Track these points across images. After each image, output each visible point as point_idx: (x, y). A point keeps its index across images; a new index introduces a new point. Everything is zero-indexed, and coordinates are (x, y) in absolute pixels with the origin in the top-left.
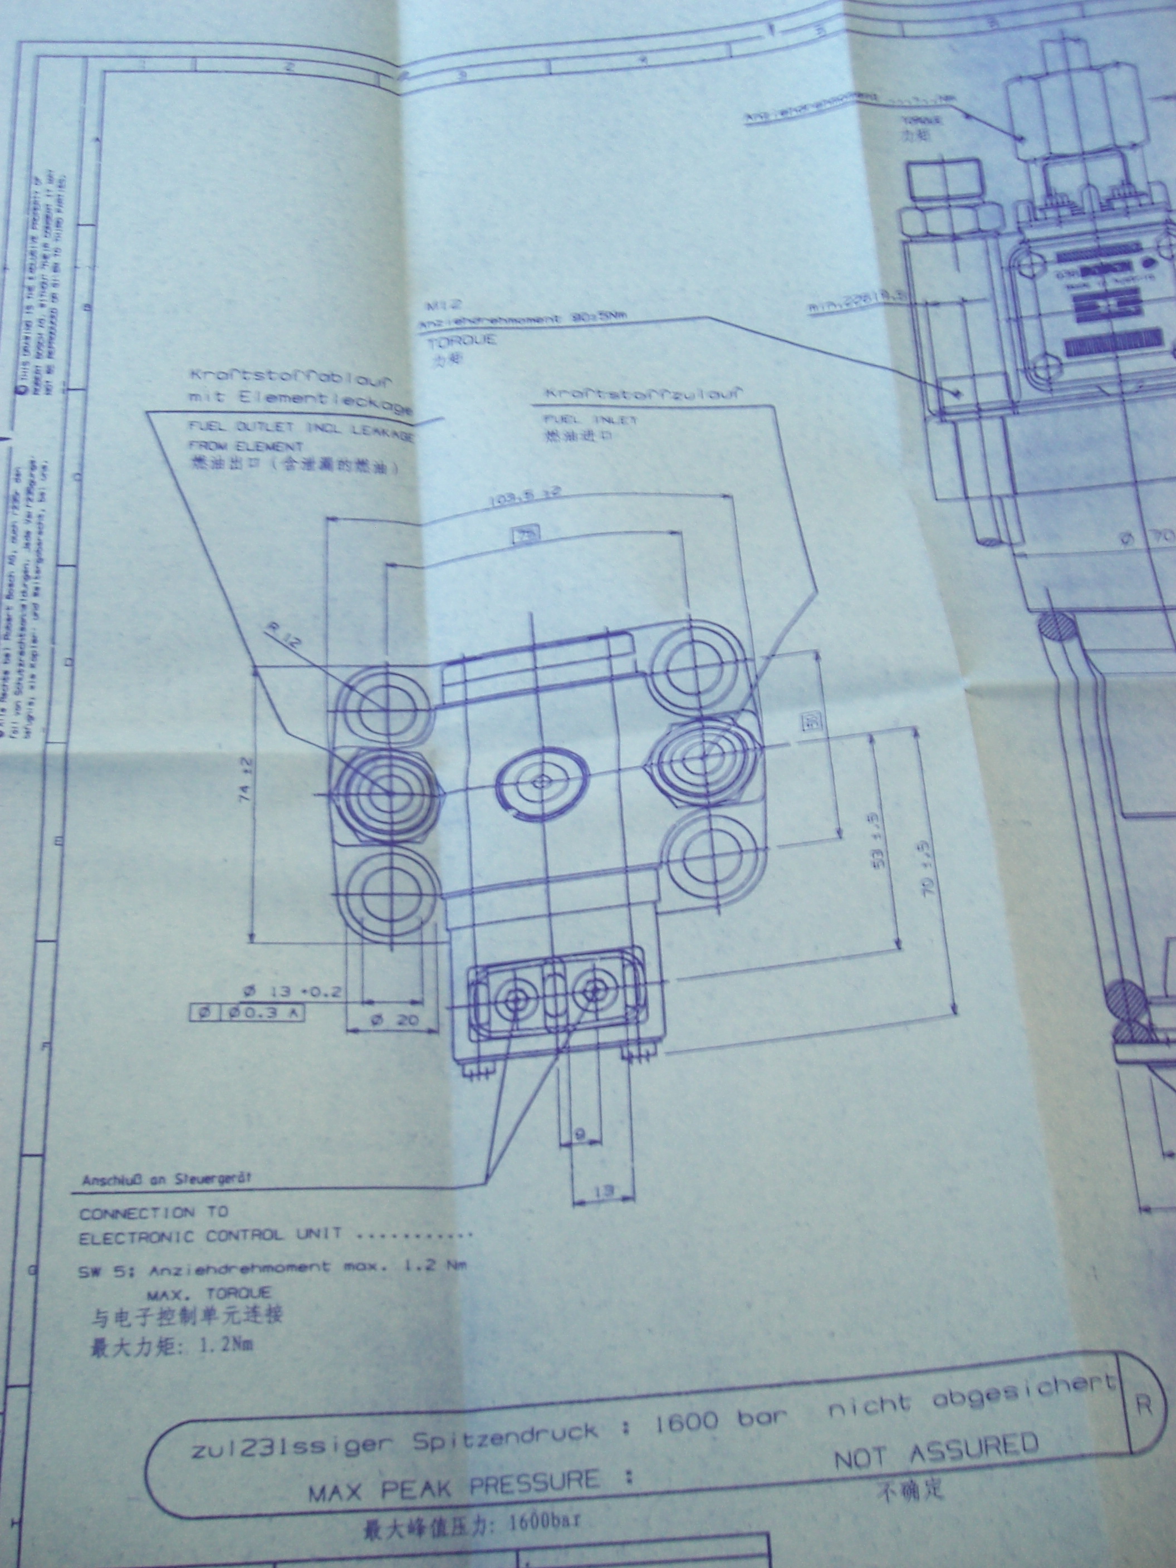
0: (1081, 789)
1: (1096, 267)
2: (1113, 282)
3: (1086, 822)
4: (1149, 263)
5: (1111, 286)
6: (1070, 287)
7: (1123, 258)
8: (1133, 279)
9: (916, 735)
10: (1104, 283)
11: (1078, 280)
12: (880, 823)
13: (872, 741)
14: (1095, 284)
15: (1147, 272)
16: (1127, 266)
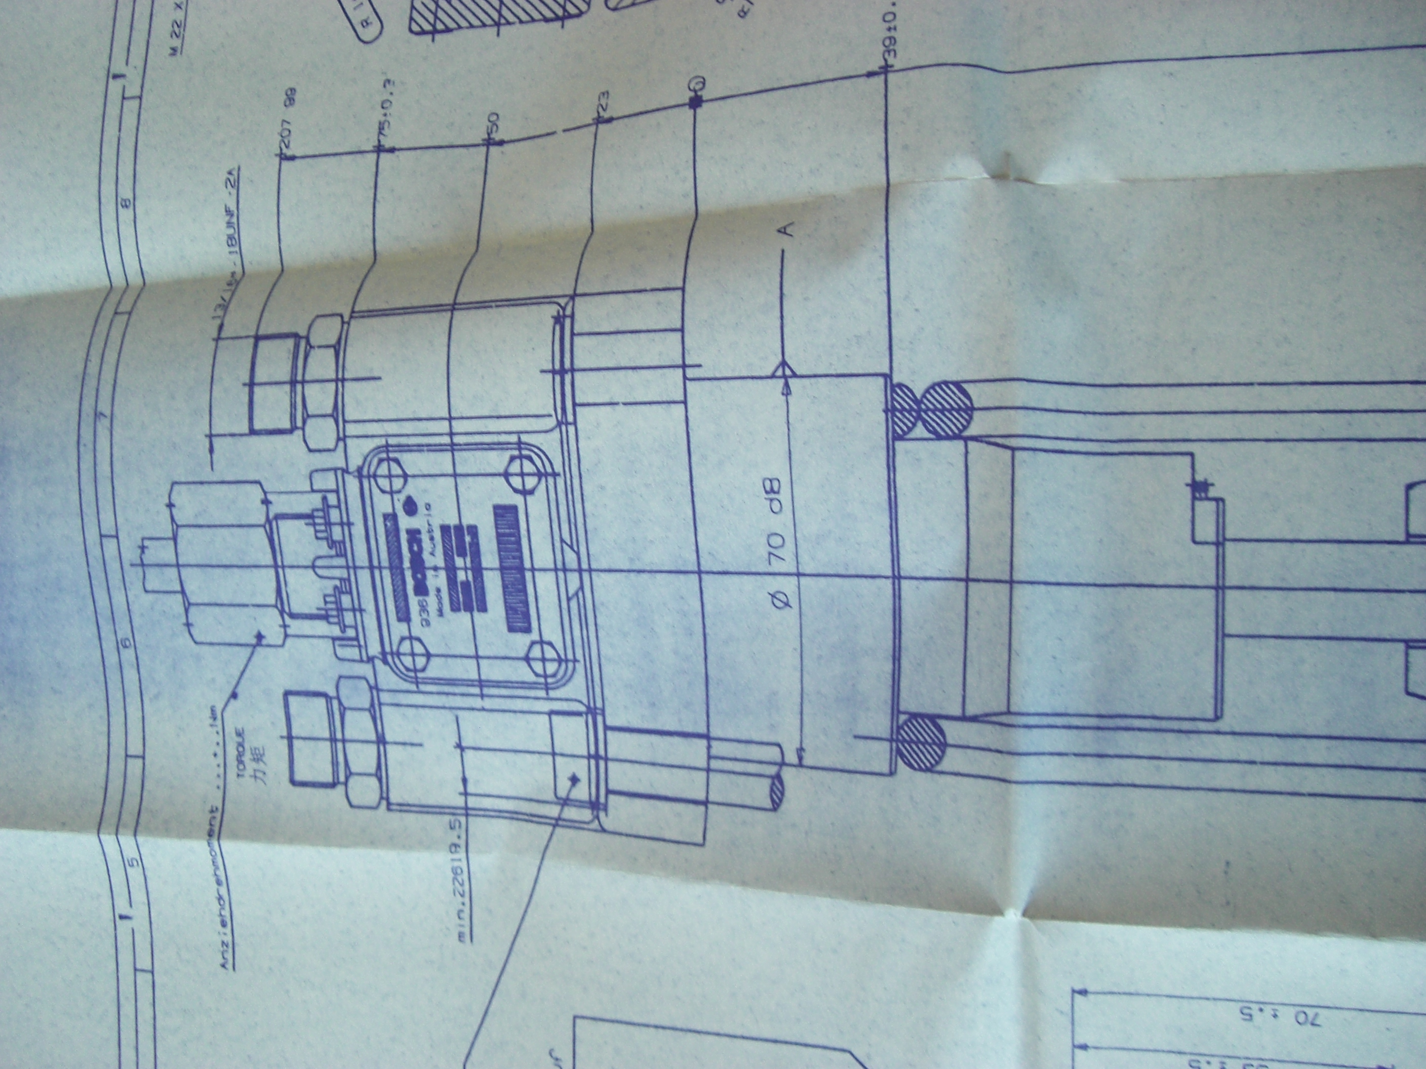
0: (1174, 773)
1: (414, 577)
2: (434, 557)
3: (1224, 776)
4: (411, 507)
5: (440, 561)
6: (441, 613)
7: (404, 537)
8: (430, 531)
9: (1083, 992)
10: (436, 569)
11: (432, 600)
12: (1203, 1059)
13: (1084, 1047)
14: (437, 581)
15: (421, 509)
16: (414, 535)
